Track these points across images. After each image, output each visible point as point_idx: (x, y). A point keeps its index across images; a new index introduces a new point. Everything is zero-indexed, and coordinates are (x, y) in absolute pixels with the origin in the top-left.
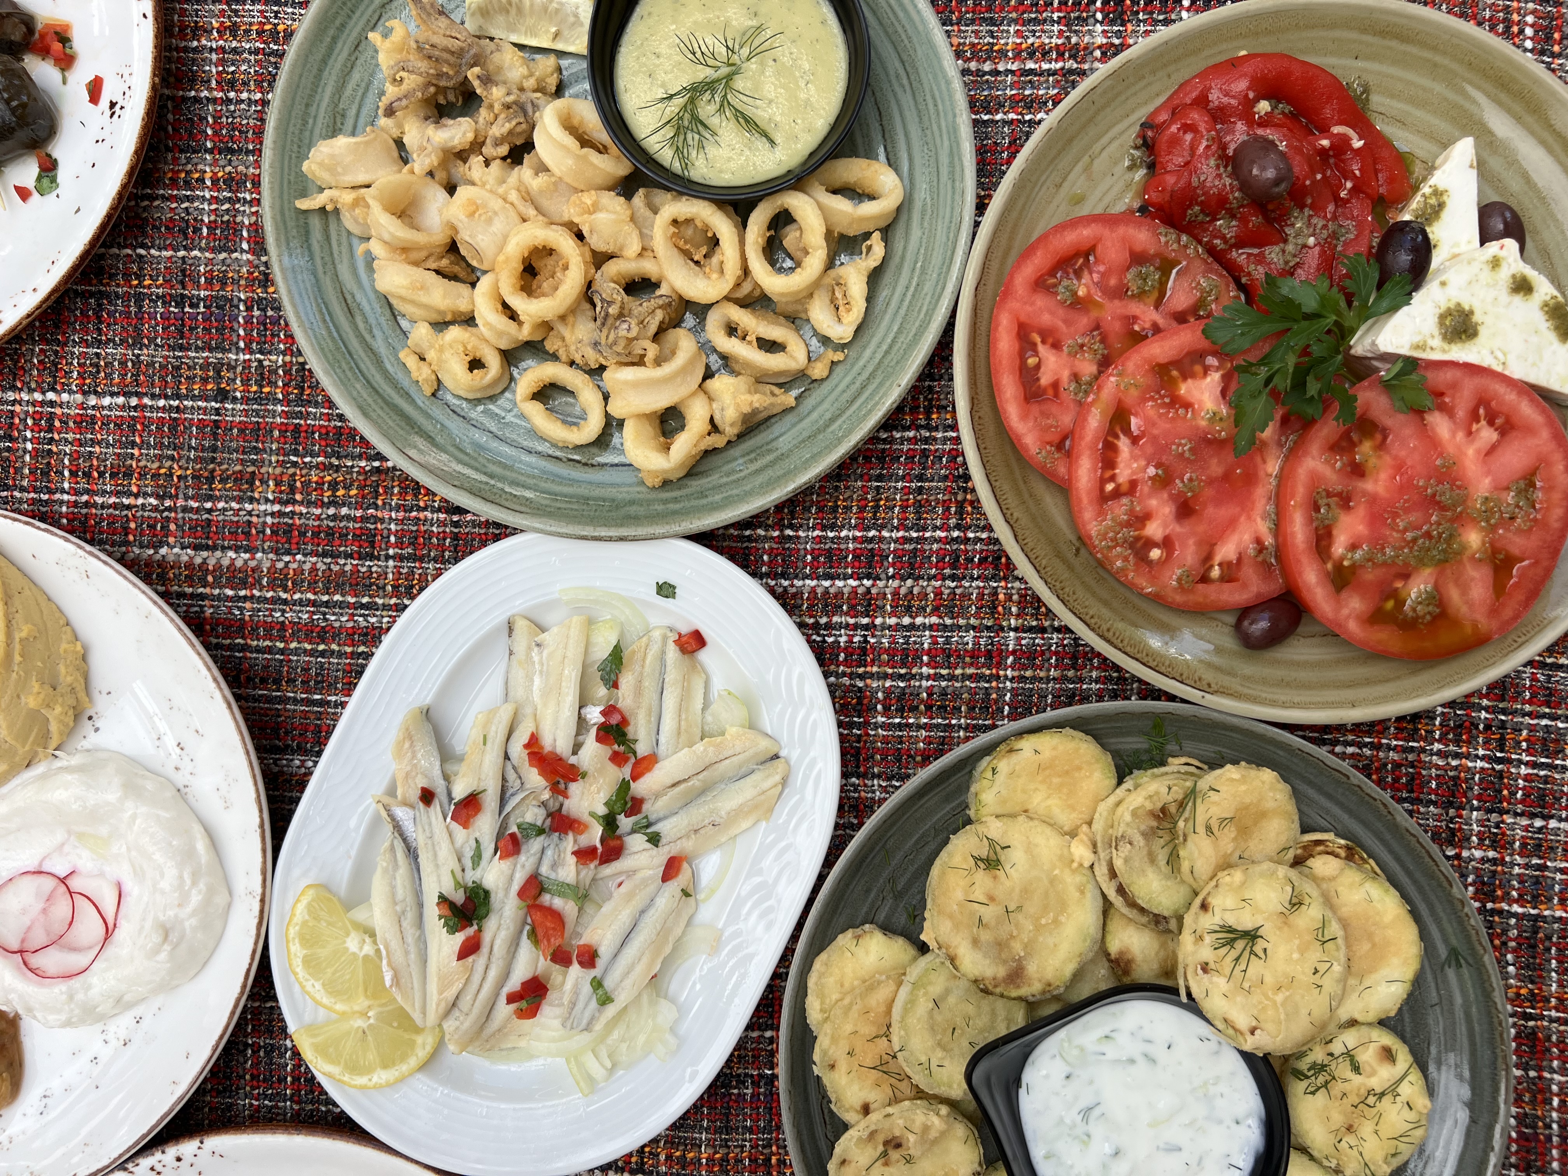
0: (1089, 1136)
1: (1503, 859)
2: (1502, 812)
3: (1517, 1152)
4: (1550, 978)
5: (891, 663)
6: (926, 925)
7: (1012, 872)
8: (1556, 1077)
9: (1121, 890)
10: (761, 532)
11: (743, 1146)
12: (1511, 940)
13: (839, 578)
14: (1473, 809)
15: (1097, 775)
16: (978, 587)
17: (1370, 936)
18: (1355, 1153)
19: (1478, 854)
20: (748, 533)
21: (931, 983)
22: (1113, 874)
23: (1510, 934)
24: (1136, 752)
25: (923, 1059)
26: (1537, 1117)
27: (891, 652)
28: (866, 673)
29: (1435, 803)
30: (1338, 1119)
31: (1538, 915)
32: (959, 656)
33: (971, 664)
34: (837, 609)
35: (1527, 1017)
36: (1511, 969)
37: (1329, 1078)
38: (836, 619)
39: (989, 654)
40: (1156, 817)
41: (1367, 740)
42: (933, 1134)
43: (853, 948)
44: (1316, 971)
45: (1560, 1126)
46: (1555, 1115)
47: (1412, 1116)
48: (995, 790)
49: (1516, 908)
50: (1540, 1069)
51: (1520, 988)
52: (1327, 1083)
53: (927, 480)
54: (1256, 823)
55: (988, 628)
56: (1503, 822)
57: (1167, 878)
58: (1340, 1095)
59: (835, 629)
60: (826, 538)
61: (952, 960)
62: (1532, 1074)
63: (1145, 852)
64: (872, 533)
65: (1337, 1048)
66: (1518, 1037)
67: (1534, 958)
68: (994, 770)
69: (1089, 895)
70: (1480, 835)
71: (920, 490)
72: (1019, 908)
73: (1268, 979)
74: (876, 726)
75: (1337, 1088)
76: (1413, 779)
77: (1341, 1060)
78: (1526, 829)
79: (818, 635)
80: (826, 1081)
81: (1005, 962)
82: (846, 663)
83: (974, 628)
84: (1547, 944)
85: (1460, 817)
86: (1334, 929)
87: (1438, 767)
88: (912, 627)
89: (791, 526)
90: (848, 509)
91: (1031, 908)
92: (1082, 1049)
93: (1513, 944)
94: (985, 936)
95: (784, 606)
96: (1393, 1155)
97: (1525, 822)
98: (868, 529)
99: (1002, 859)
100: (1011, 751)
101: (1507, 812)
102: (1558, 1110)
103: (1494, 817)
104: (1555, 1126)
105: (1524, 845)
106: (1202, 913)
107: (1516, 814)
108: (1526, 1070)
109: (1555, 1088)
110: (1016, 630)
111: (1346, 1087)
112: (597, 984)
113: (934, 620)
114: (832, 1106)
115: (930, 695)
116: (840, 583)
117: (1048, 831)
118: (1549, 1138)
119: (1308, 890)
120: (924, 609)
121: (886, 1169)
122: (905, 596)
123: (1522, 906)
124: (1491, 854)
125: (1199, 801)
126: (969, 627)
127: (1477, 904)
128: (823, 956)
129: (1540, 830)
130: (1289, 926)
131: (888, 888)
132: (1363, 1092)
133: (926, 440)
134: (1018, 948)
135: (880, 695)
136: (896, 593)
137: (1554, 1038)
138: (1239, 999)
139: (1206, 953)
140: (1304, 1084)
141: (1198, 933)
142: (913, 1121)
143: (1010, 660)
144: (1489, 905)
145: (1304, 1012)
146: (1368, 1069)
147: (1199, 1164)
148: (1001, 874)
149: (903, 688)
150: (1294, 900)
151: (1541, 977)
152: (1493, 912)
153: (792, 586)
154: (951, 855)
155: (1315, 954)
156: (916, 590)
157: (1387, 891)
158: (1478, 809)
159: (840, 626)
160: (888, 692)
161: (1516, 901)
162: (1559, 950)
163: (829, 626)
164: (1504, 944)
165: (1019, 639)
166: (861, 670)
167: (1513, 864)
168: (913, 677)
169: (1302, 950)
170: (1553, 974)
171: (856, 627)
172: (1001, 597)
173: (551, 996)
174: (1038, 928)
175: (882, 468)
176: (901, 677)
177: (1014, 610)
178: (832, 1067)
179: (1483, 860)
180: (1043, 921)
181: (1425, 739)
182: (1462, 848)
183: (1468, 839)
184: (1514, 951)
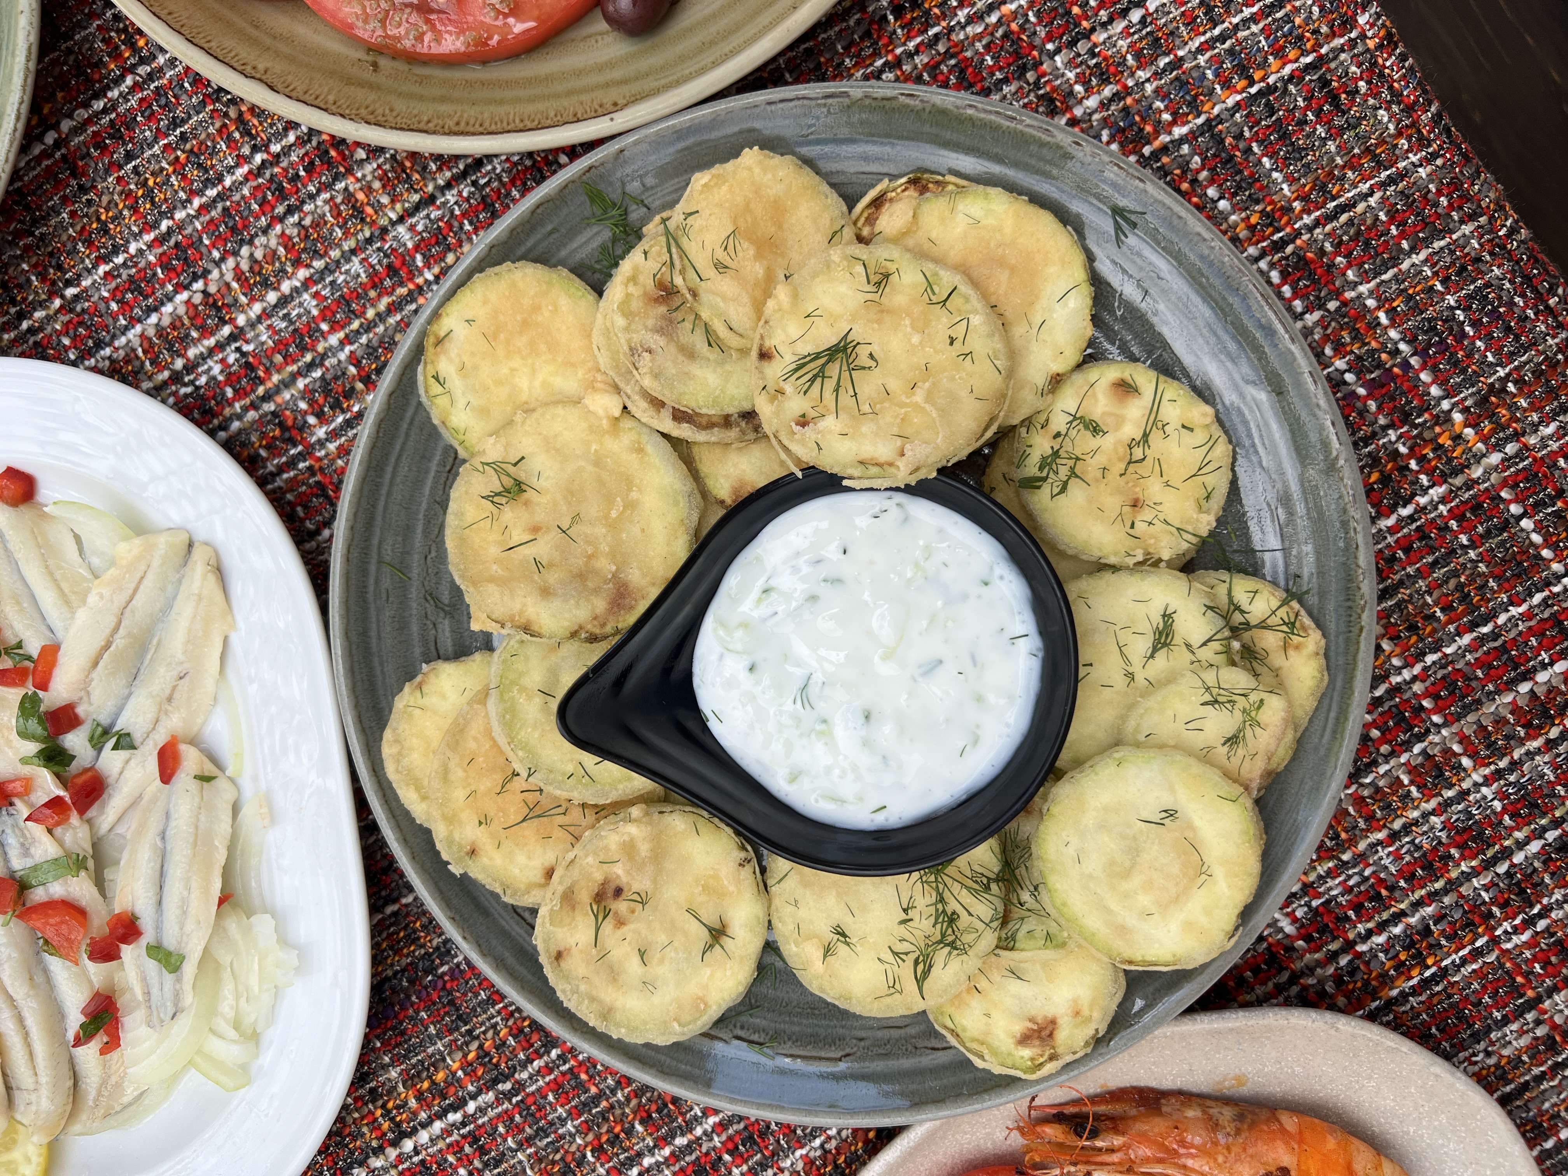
0: (825, 721)
1: (1126, 87)
2: (1087, 35)
3: (1380, 408)
4: (1274, 182)
5: (289, 359)
6: (472, 610)
7: (542, 484)
8: (1363, 289)
9: (679, 416)
10: (39, 314)
11: (494, 1026)
12: (1198, 171)
13: (162, 304)
14: (1052, 55)
15: (564, 302)
16: (326, 202)
17: (1002, 262)
18: (1159, 526)
19: (1092, 102)
20: (25, 325)
21: (521, 674)
22: (658, 404)
23: (1193, 166)
24: (603, 248)
25: (570, 768)
26: (1374, 351)
27: (281, 346)
28: (267, 391)
29: (1006, 81)
30: (1113, 503)
31: (1208, 120)
32: (359, 296)
33: (380, 296)
34: (185, 341)
35: (1279, 246)
36: (1223, 204)
37: (1071, 463)
38: (192, 353)
39: (391, 270)
40: (658, 300)
41: (879, 63)
42: (644, 849)
43: (421, 702)
44: (952, 341)
45: (1408, 342)
46: (1393, 334)
47: (1200, 437)
48: (461, 403)
49: (1179, 131)
50: (1337, 294)
51: (1248, 218)
52: (1072, 469)
53: (184, 122)
54: (780, 227)
55: (369, 241)
56: (1095, 45)
57: (722, 363)
58: (1099, 474)
59: (198, 365)
60: (117, 268)
61: (527, 629)
62: (1332, 305)
63: (673, 349)
64: (165, 225)
65: (1059, 422)
66: (1285, 276)
67: (1240, 172)
68: (436, 378)
69: (649, 449)
70: (1082, 79)
71: (183, 137)
72: (576, 518)
73: (894, 385)
74: (321, 443)
75: (1091, 468)
76: (962, 71)
77: (1073, 433)
78: (1126, 33)
79: (186, 385)
80: (475, 873)
81: (596, 591)
82: (240, 393)
83: (353, 252)
84: (1242, 145)
85: (1044, 74)
86: (947, 279)
87: (979, 37)
88: (284, 301)
89: (68, 283)
90: (119, 217)
91: (592, 509)
92: (745, 625)
93: (1204, 174)
94: (552, 578)
95: (124, 380)
96: (1208, 498)
97: (1119, 26)
98: (155, 225)
99: (522, 476)
100: (439, 342)
101: (1093, 30)
102: (1393, 324)
103: (1082, 47)
104: (1402, 346)
105: (1138, 55)
106: (765, 364)
107: (1104, 25)
108: (1322, 306)
109: (1371, 303)
110: (401, 220)
111: (1101, 459)
112: (157, 951)
113: (303, 273)
114: (506, 899)
115: (357, 363)
116: (168, 308)
117: (560, 411)
118: (1406, 365)
119: (886, 255)
120: (283, 271)
121: (625, 929)
122: (251, 270)
123: (1184, 124)
124: (1108, 91)
125: (684, 241)
126: (347, 256)
127: (1133, 159)
128: (388, 735)
129: (1143, 21)
130: (889, 312)
131: (430, 608)
132: (1123, 450)
133: (151, 77)
134: (605, 566)
135: (303, 405)
136: (239, 275)
137: (1328, 247)
138: (865, 429)
139: (796, 404)
140: (1045, 492)
141: (771, 388)
142: (606, 848)
143: (419, 260)
144: (1147, 150)
145: (964, 393)
146: (1110, 420)
147: (975, 664)
148: (530, 494)
149: (323, 378)
150: (874, 279)
151: (1262, 188)
152: (1156, 155)
153: (117, 349)
154: (460, 515)
155: (941, 322)
156: (259, 254)
157: (986, 196)
158: (1058, 51)
159: (203, 358)
160: (307, 394)
161: (1174, 123)
162: (1260, 142)
163: (190, 367)
164: (1194, 181)
165: (412, 228)
166: (261, 390)
167: (1140, 85)
168: (324, 356)
169: (922, 327)
170: (1275, 175)
171: (220, 346)
172: (361, 196)
173: (121, 1002)
174: (614, 526)
175: (124, 144)
176: (311, 366)
177: (385, 200)
178: (473, 852)
179: (1103, 105)
180: (614, 514)
181: (944, 16)
182: (1069, 109)
183: (1071, 93)
184: (1212, 181)
